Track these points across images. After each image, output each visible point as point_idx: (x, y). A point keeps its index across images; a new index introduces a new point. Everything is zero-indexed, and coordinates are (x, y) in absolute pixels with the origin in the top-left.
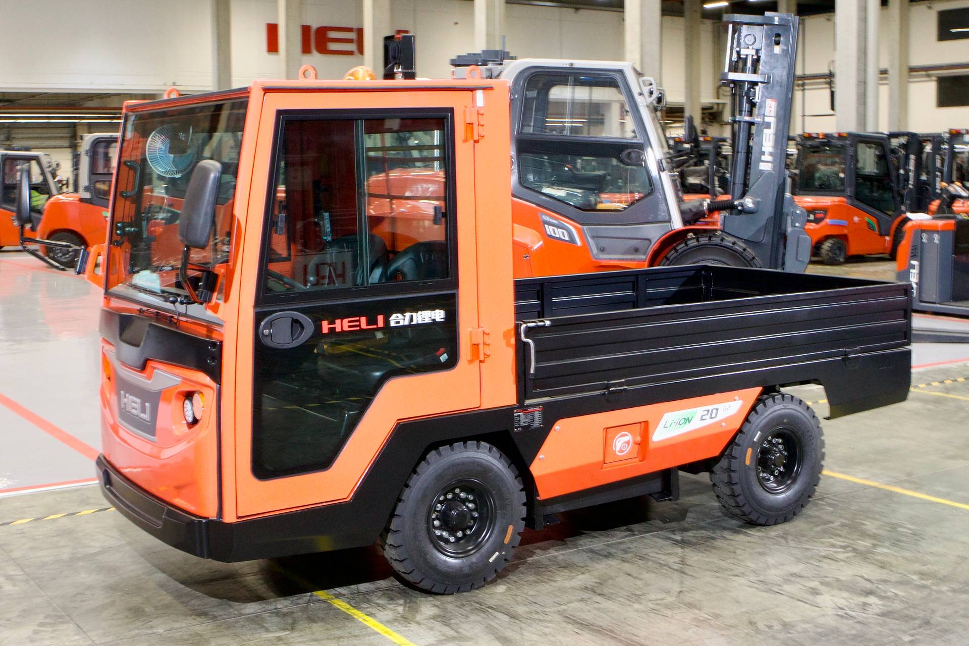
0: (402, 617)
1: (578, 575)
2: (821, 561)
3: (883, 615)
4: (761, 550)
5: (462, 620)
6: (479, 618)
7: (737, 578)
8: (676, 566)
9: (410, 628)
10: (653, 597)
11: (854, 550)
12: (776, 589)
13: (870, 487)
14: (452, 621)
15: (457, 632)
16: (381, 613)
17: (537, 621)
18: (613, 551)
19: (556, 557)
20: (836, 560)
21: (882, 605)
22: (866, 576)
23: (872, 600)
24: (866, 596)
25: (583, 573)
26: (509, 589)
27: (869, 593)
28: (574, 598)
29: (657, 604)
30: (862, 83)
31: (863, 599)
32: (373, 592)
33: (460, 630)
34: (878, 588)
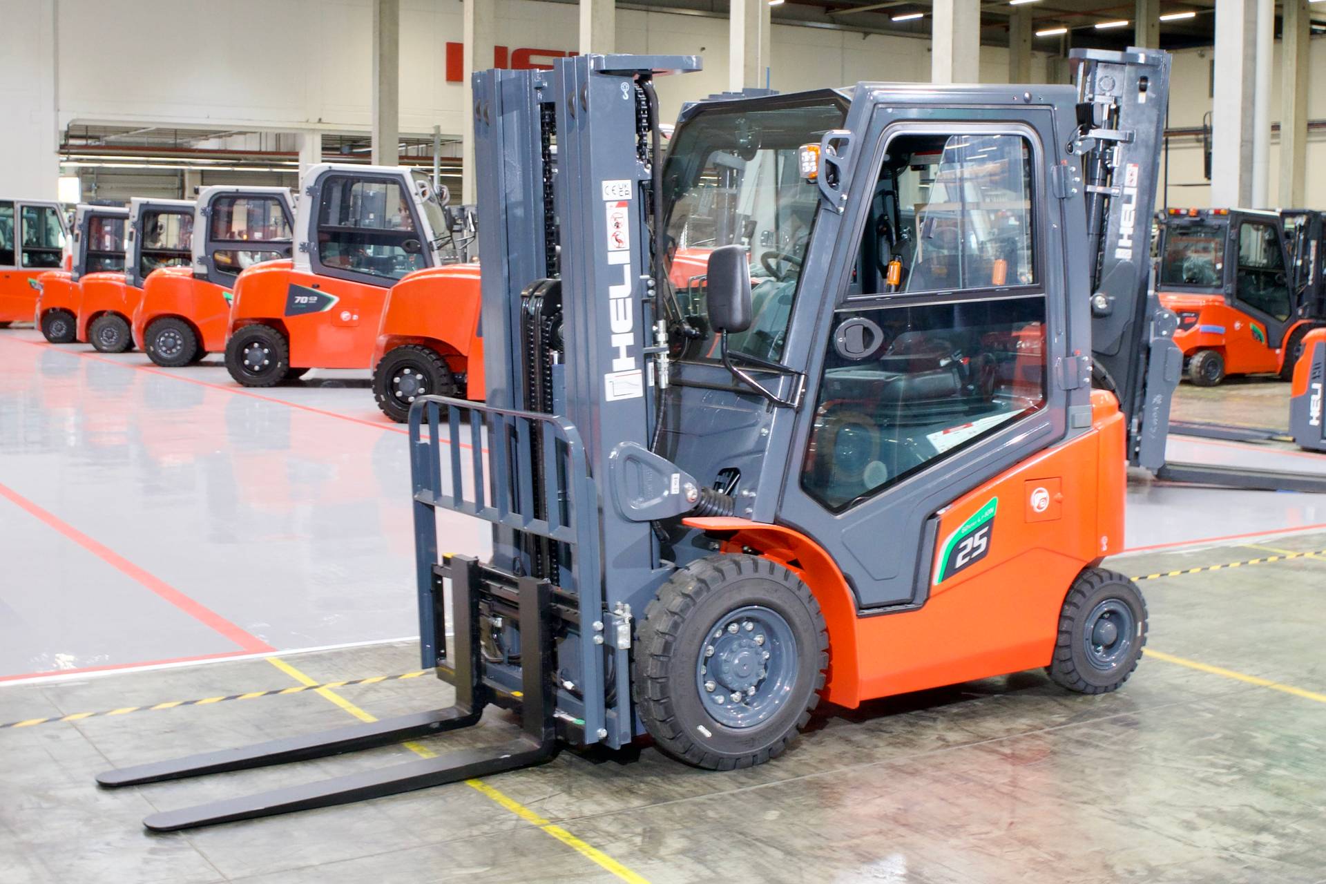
0: (641, 850)
1: (874, 798)
2: (1198, 785)
3: (1280, 858)
4: (1117, 769)
5: (722, 856)
6: (743, 854)
7: (1086, 806)
8: (1006, 789)
9: (652, 866)
10: (974, 829)
11: (1241, 771)
12: (1138, 821)
13: (1260, 687)
14: (709, 857)
15: (714, 871)
16: (611, 844)
17: (822, 860)
18: (921, 767)
19: (844, 774)
20: (1218, 785)
21: (1280, 845)
22: (1258, 807)
23: (1265, 838)
24: (1258, 833)
25: (881, 796)
26: (782, 816)
27: (1262, 829)
28: (869, 829)
29: (981, 839)
30: (1247, 144)
31: (1254, 837)
32: (601, 816)
33: (719, 870)
34: (1273, 822)
